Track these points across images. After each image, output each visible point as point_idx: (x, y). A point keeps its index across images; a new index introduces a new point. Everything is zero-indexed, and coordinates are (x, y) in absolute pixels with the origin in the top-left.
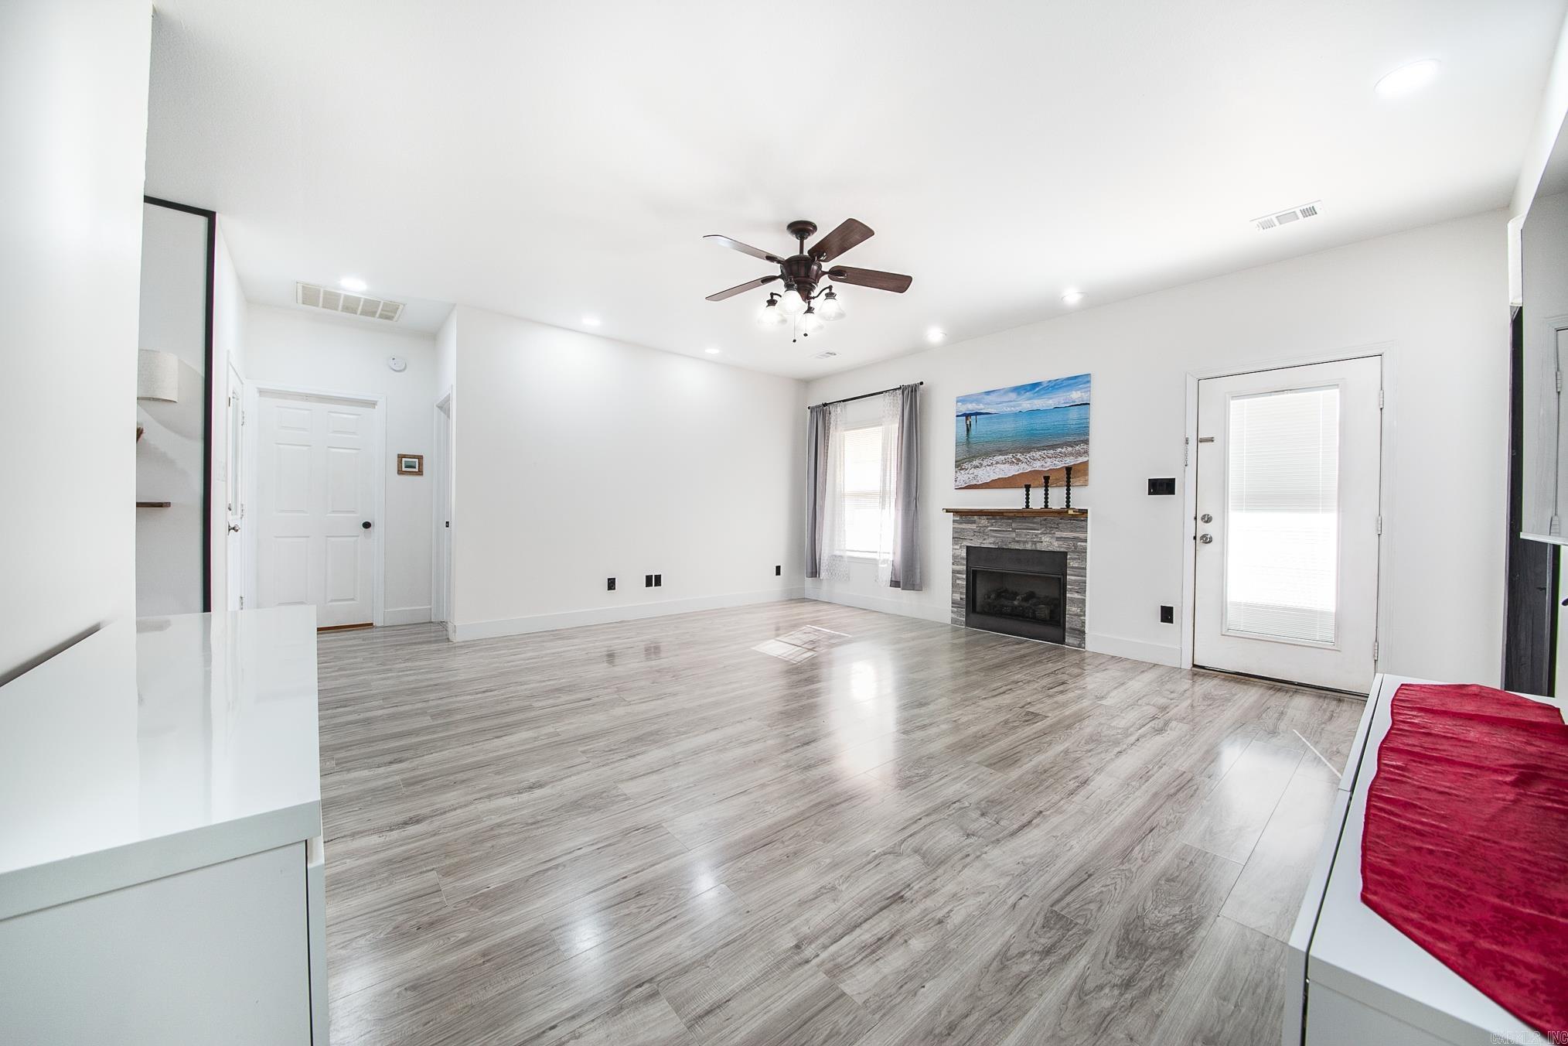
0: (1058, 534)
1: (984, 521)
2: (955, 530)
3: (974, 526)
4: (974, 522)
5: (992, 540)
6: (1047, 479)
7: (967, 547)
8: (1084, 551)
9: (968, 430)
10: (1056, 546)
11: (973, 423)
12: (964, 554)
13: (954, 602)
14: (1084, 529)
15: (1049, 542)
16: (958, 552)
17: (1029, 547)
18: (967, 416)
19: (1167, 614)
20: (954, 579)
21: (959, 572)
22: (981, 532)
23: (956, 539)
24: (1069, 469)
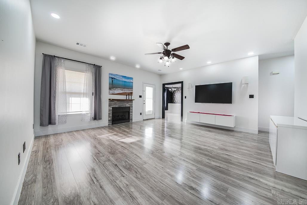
0: (129, 104)
1: (116, 102)
2: (109, 104)
3: (114, 103)
4: (114, 102)
5: (117, 105)
6: (129, 94)
7: (112, 107)
8: (132, 106)
9: (112, 82)
10: (129, 106)
11: (114, 80)
12: (111, 109)
13: (109, 120)
14: (132, 103)
15: (127, 105)
16: (110, 109)
17: (124, 106)
18: (112, 78)
19: (141, 114)
20: (109, 115)
21: (110, 113)
22: (115, 104)
23: (109, 106)
24: (131, 93)
